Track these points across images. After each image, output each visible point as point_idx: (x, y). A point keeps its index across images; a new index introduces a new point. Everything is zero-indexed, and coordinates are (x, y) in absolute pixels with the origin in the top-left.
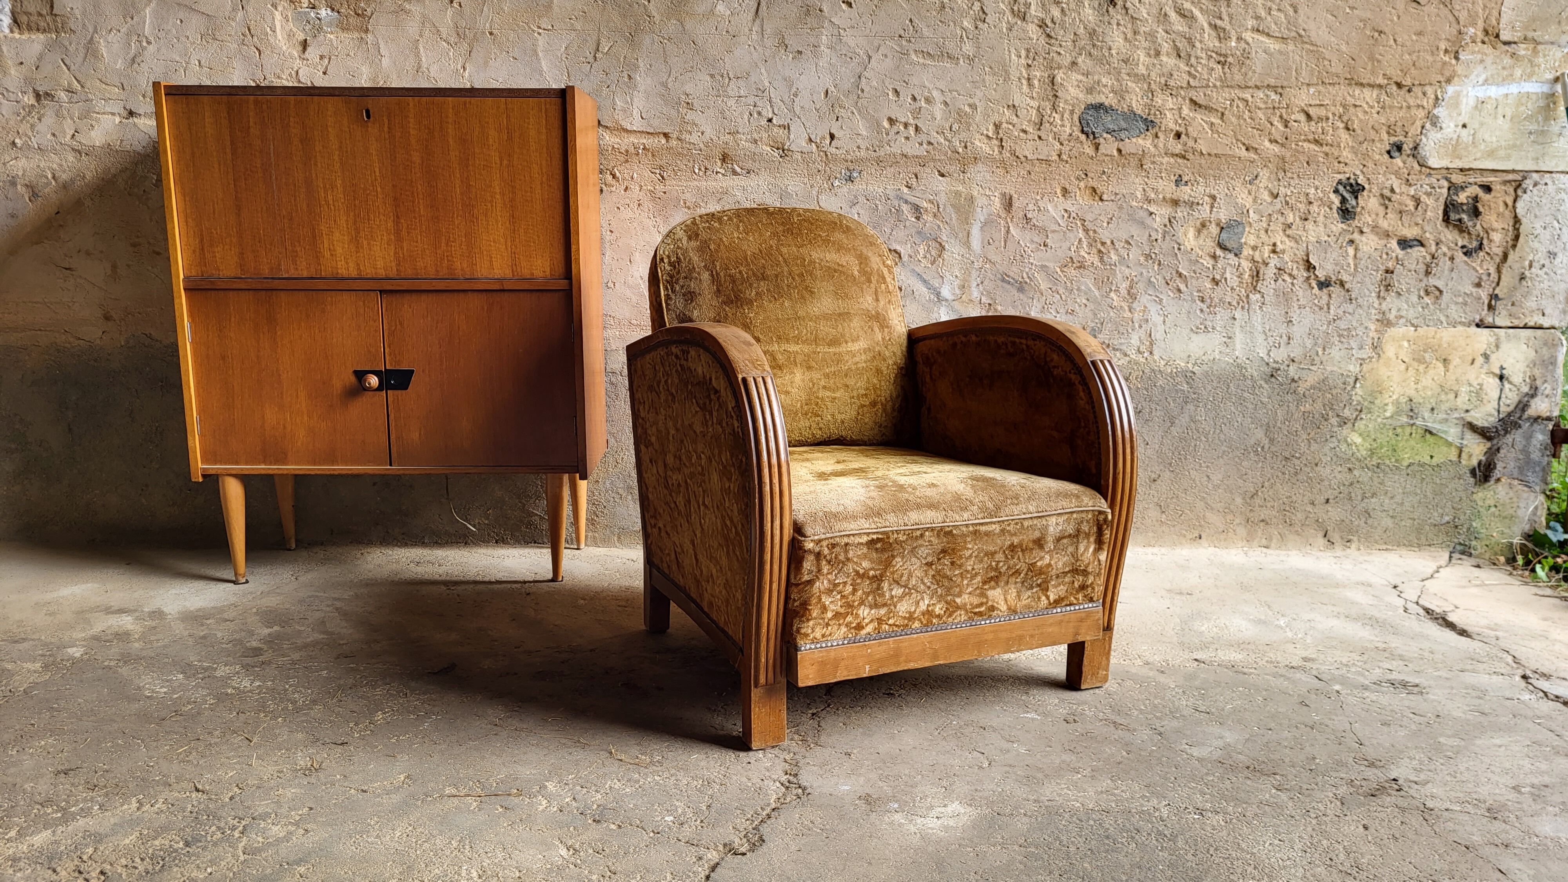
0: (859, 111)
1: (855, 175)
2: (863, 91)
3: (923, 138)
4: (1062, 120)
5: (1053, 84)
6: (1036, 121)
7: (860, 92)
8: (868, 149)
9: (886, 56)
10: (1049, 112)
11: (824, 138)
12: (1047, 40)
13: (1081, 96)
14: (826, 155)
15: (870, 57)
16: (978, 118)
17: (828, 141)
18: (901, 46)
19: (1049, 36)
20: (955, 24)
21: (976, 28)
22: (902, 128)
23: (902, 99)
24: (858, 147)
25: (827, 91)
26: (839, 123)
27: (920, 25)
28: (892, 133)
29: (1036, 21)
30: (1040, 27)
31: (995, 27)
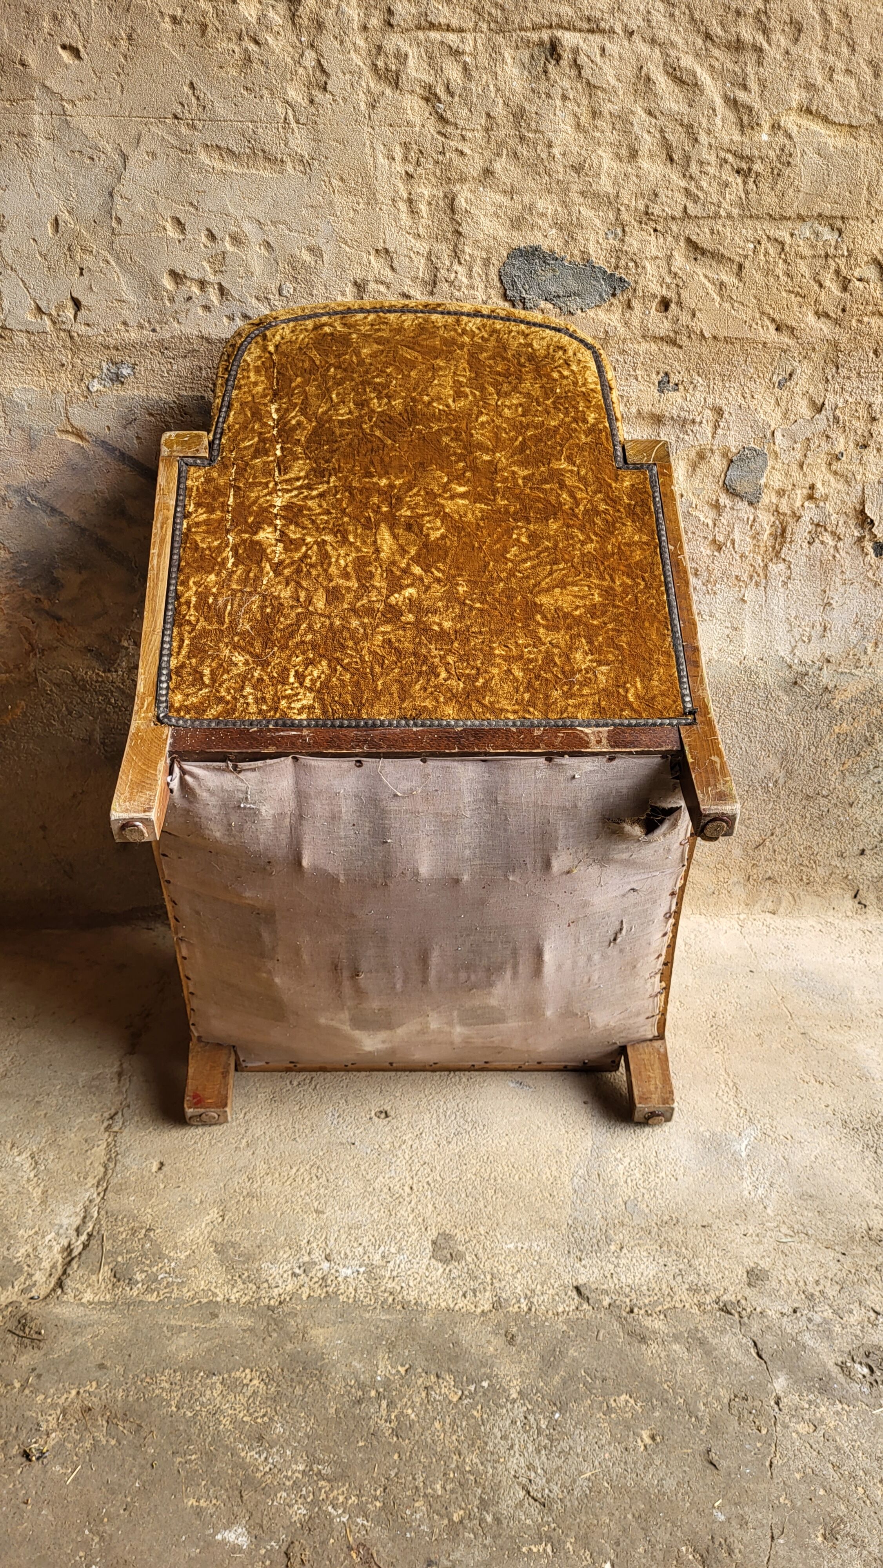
0: (118, 259)
1: (125, 372)
2: (119, 221)
3: (234, 307)
4: (470, 276)
5: (453, 210)
6: (427, 278)
7: (114, 224)
8: (141, 327)
9: (154, 155)
10: (447, 263)
11: (61, 307)
12: (440, 127)
13: (502, 233)
14: (71, 337)
15: (125, 158)
16: (326, 272)
17: (70, 313)
18: (179, 136)
19: (442, 119)
20: (272, 94)
21: (312, 101)
22: (195, 289)
23: (189, 237)
24: (125, 323)
25: (56, 220)
26: (85, 279)
27: (210, 95)
28: (180, 299)
29: (419, 90)
30: (427, 100)
31: (344, 99)
